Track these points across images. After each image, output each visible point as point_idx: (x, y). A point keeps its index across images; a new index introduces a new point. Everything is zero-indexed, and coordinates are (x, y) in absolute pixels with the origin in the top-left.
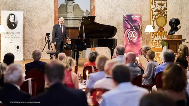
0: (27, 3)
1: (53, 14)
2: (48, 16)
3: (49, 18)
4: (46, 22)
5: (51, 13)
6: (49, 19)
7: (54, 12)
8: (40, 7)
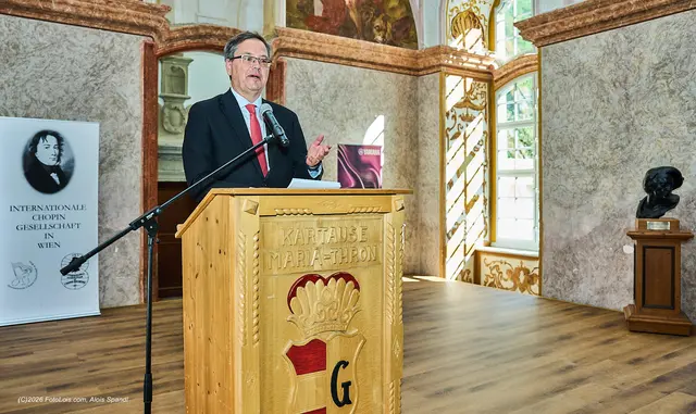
0: (28, 86)
1: (138, 135)
2: (118, 139)
3: (124, 147)
4: (112, 164)
5: (130, 127)
6: (122, 150)
7: (141, 127)
8: (86, 101)
